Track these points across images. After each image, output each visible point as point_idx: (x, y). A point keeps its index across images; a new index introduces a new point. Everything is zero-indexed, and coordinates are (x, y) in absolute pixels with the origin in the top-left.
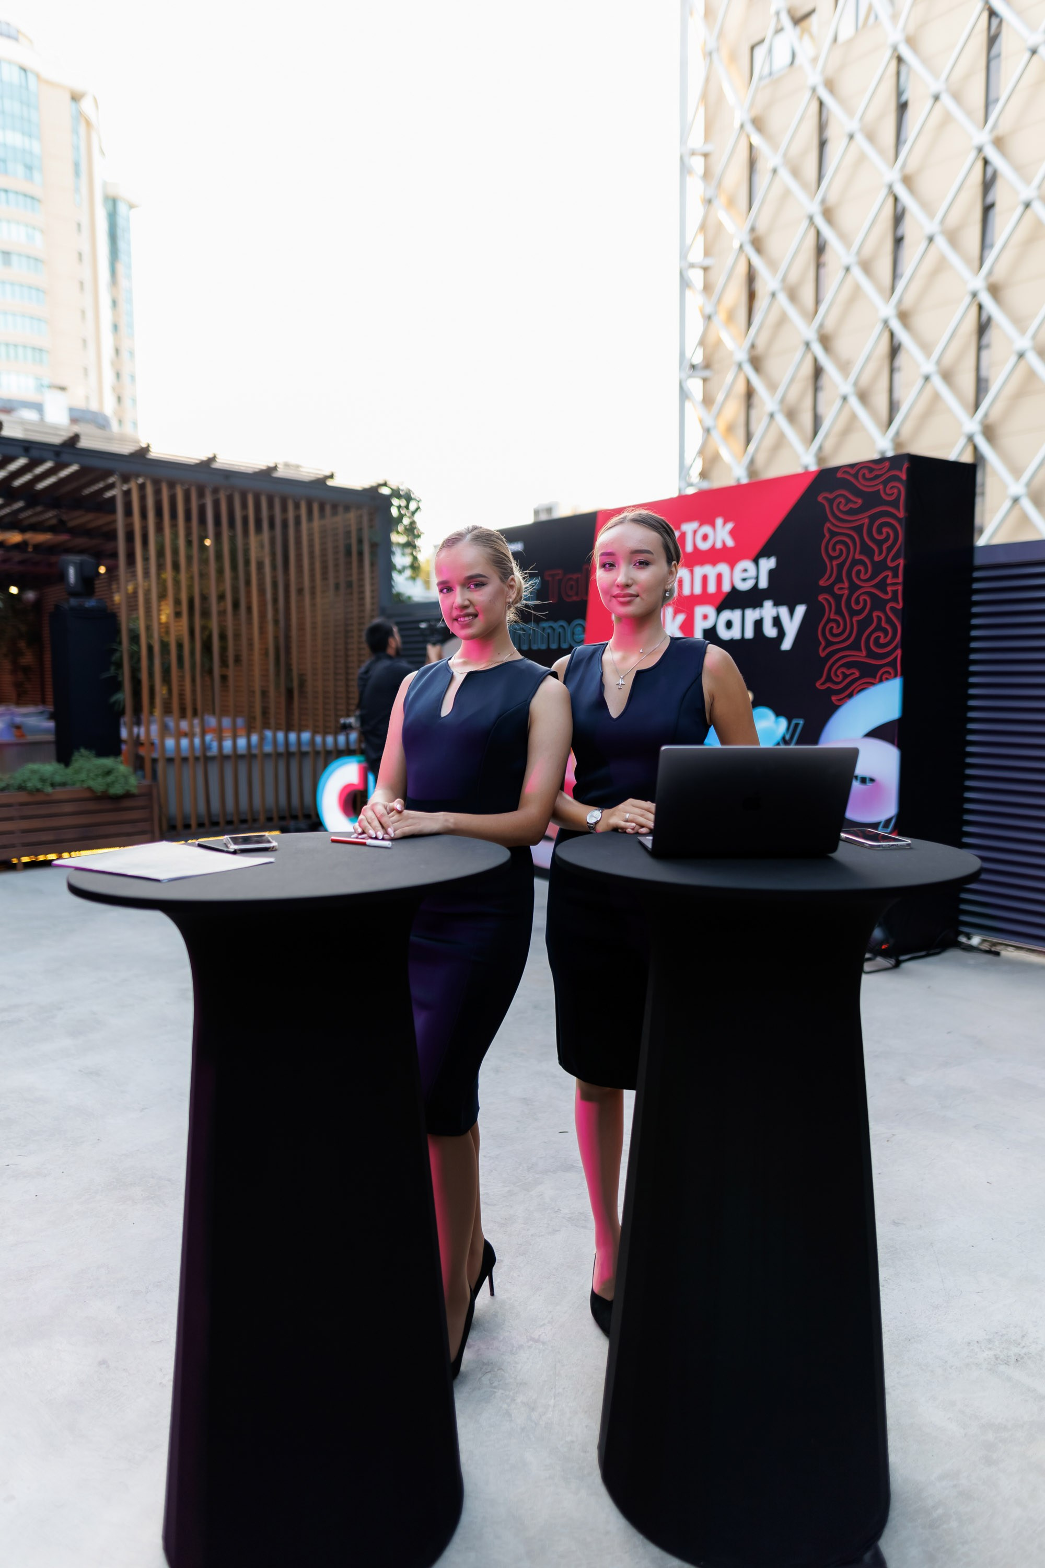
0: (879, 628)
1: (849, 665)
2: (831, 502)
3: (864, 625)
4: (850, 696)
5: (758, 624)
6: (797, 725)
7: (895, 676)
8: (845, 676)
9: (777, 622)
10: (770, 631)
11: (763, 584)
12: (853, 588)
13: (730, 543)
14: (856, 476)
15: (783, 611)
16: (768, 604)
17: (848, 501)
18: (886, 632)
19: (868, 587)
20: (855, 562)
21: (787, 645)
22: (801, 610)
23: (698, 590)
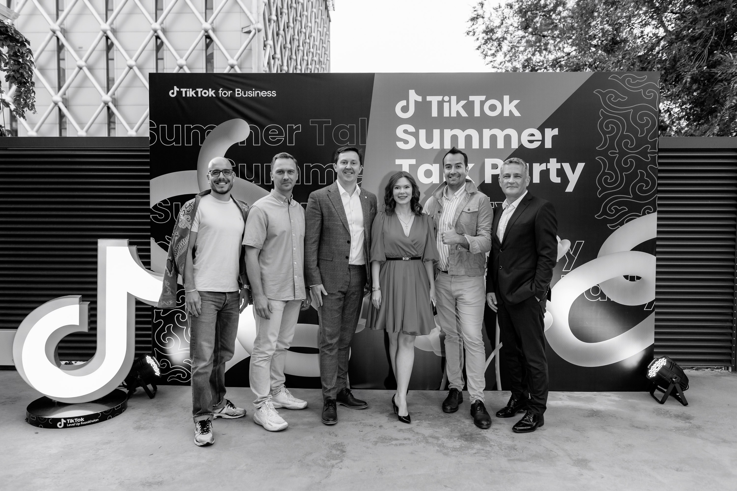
0: (642, 180)
1: (620, 204)
2: (604, 95)
3: (630, 178)
4: (622, 224)
5: (545, 174)
6: (579, 244)
7: (654, 212)
8: (617, 211)
9: (561, 172)
10: (555, 179)
11: (548, 145)
12: (622, 153)
13: (517, 114)
14: (623, 81)
15: (567, 167)
16: (553, 161)
17: (617, 96)
18: (647, 184)
19: (633, 153)
20: (623, 137)
21: (570, 188)
22: (580, 166)
23: (486, 145)
